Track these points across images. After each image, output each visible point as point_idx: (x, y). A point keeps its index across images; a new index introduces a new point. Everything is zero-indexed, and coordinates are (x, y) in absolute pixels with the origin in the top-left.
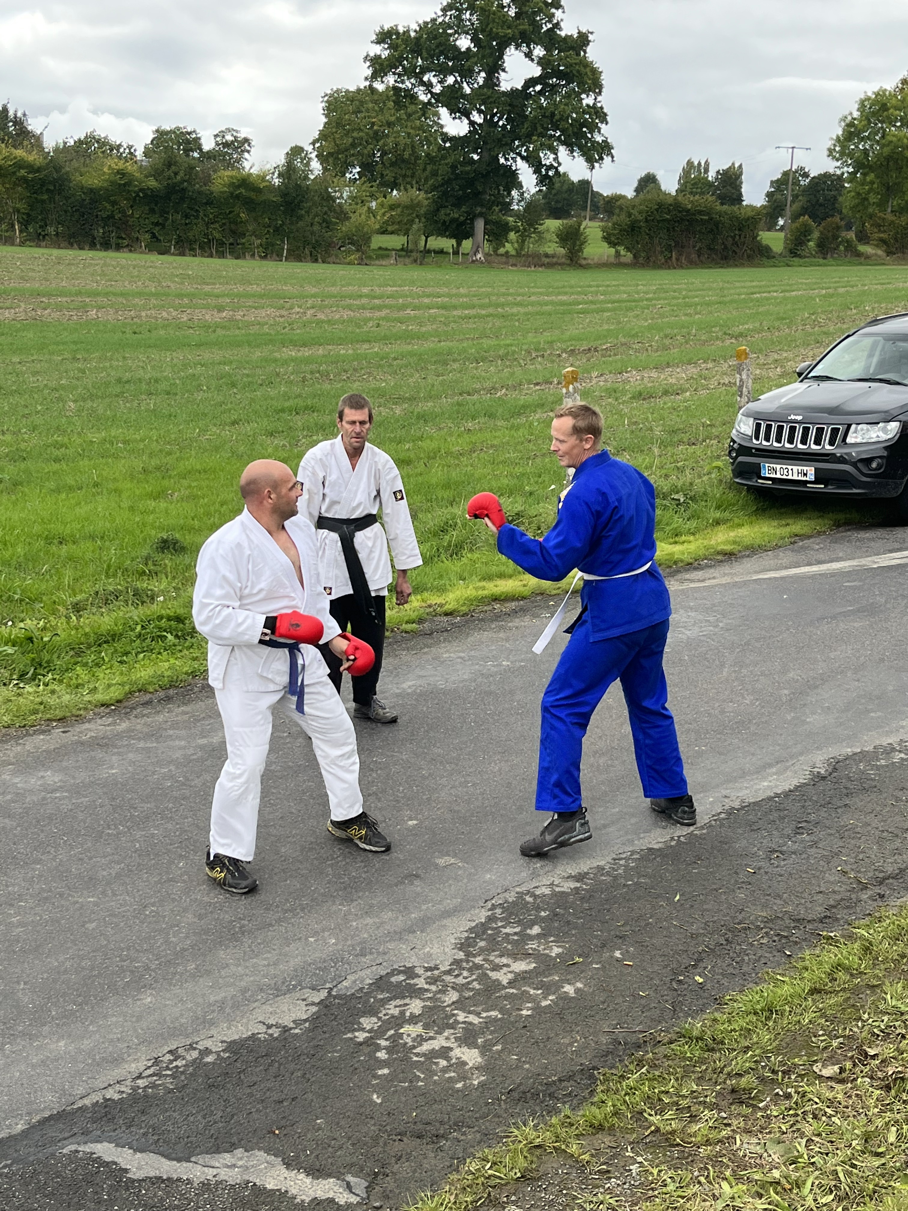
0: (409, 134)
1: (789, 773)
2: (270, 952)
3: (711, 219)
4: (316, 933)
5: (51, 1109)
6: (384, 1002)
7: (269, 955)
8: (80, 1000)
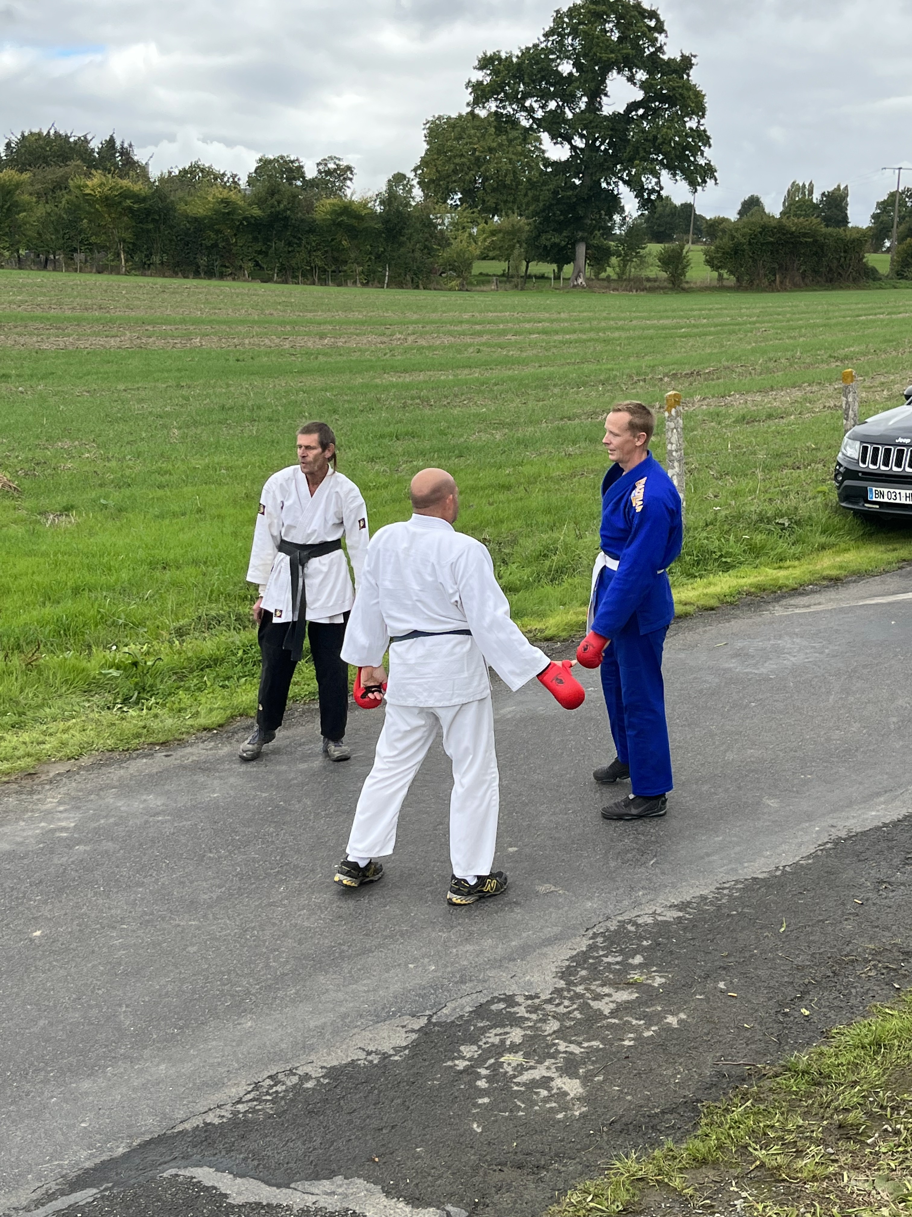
0: (510, 160)
1: (898, 803)
2: (369, 978)
3: (816, 241)
4: (415, 960)
5: (152, 1133)
6: (484, 1030)
7: (369, 981)
8: (181, 1023)
